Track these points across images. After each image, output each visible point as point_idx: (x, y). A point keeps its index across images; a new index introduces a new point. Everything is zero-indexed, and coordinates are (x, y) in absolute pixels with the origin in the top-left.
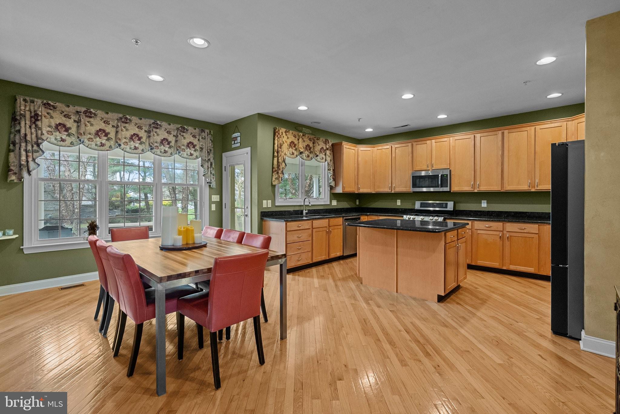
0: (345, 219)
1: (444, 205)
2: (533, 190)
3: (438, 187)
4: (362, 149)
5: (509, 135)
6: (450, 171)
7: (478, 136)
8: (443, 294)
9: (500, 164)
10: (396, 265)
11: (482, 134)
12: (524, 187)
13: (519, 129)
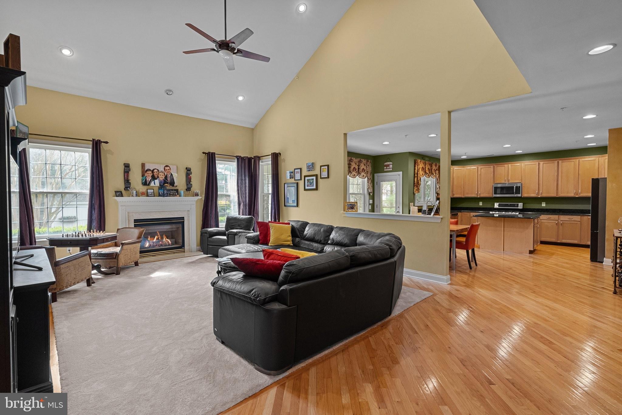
0: (452, 214)
1: (516, 205)
2: (577, 196)
3: (513, 193)
4: (456, 168)
5: (562, 164)
6: (522, 184)
7: (541, 163)
8: (532, 250)
9: (556, 181)
10: (503, 237)
11: (544, 162)
12: (572, 195)
13: (568, 160)
